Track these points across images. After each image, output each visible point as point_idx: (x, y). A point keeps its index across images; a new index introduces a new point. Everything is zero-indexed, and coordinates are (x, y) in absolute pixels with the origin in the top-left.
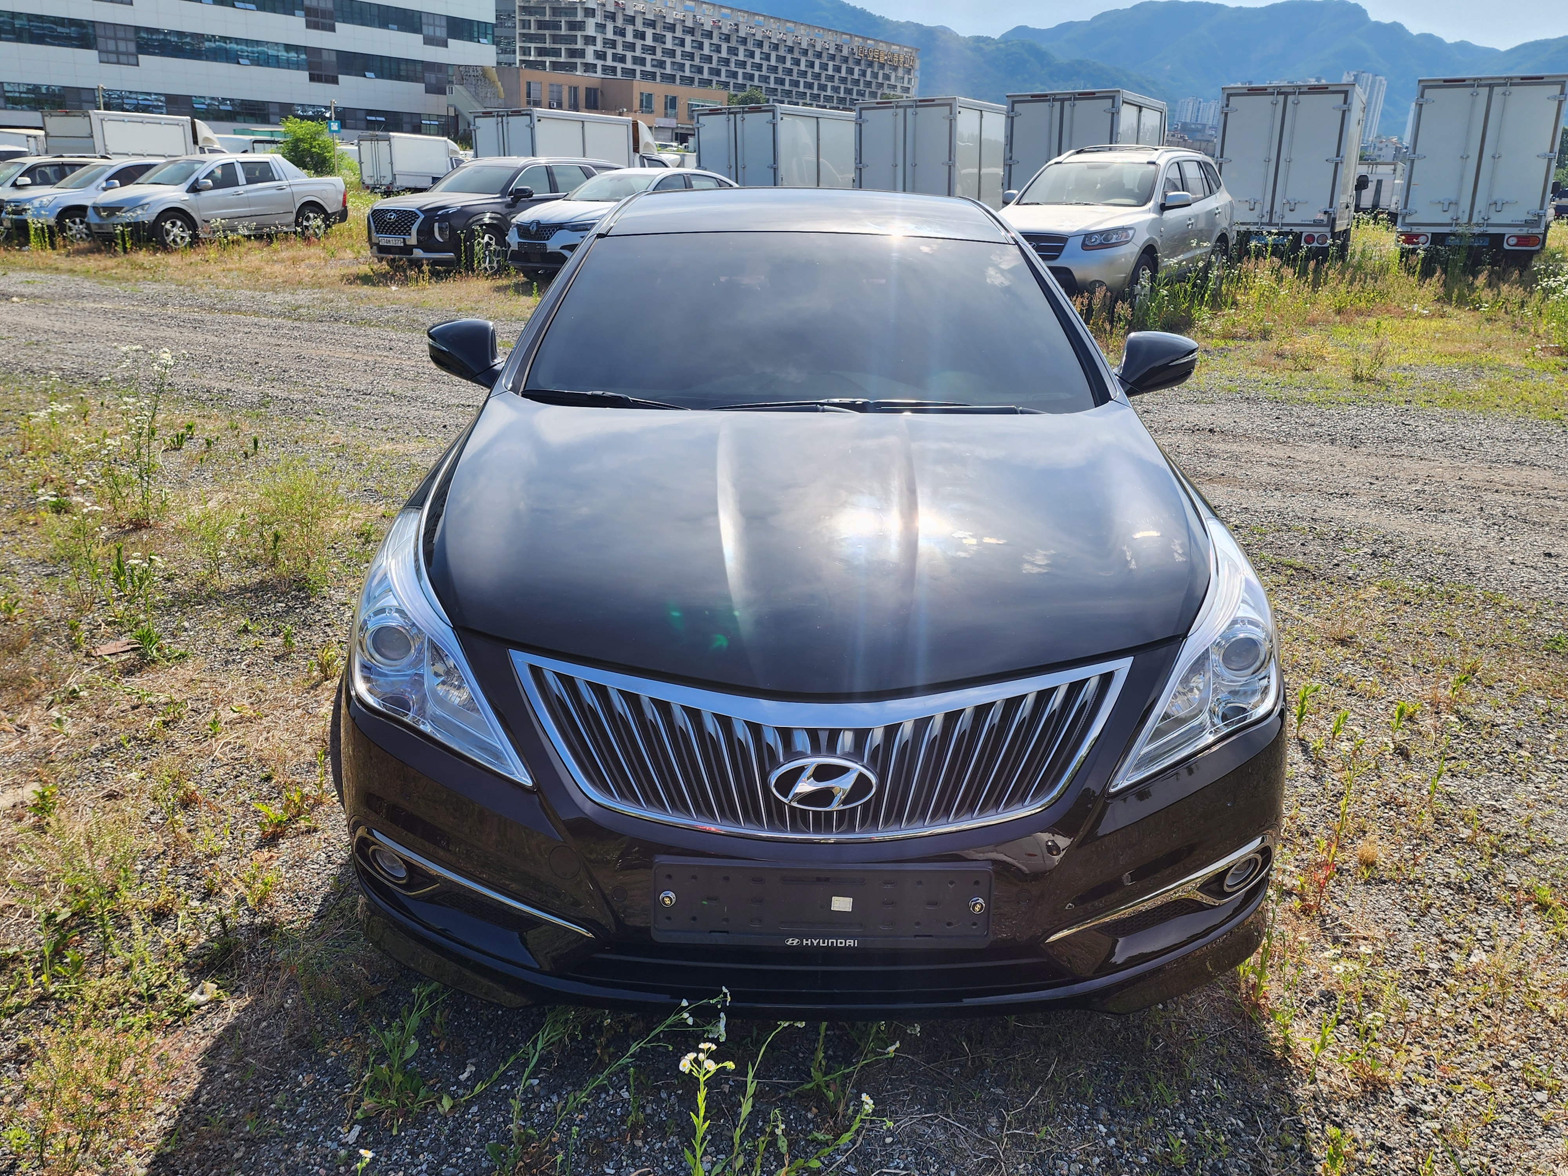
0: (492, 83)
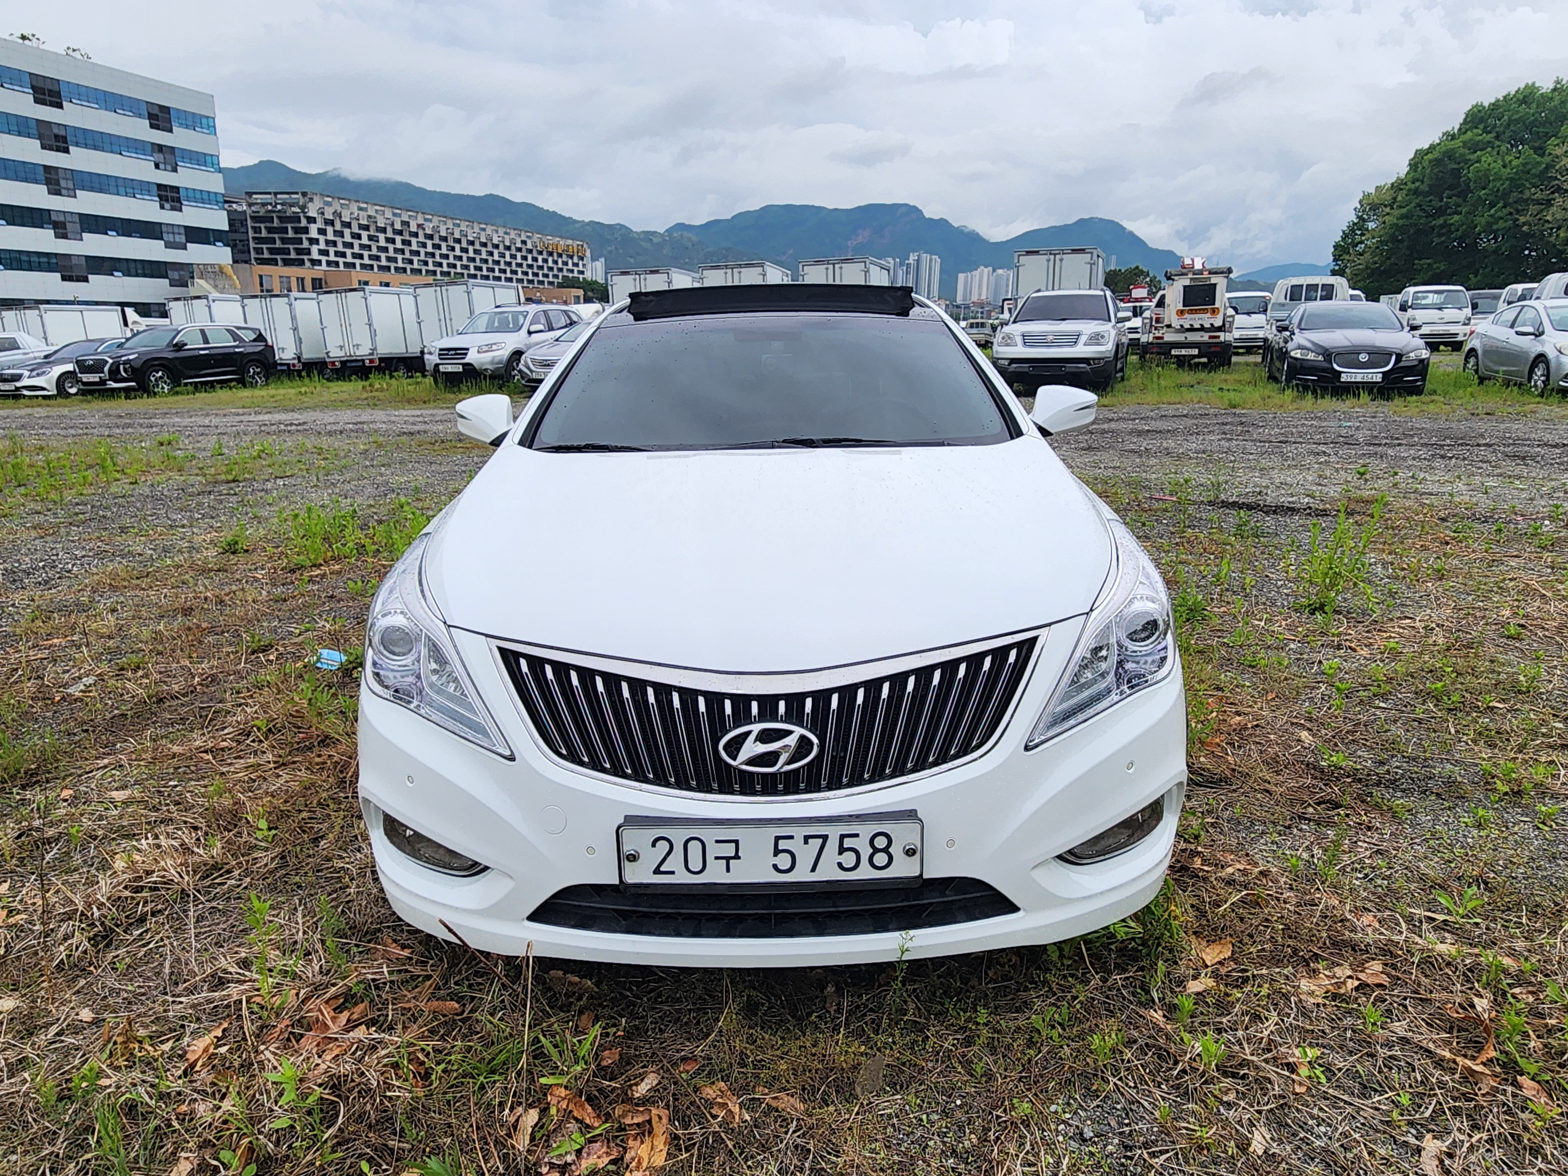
0: (229, 277)
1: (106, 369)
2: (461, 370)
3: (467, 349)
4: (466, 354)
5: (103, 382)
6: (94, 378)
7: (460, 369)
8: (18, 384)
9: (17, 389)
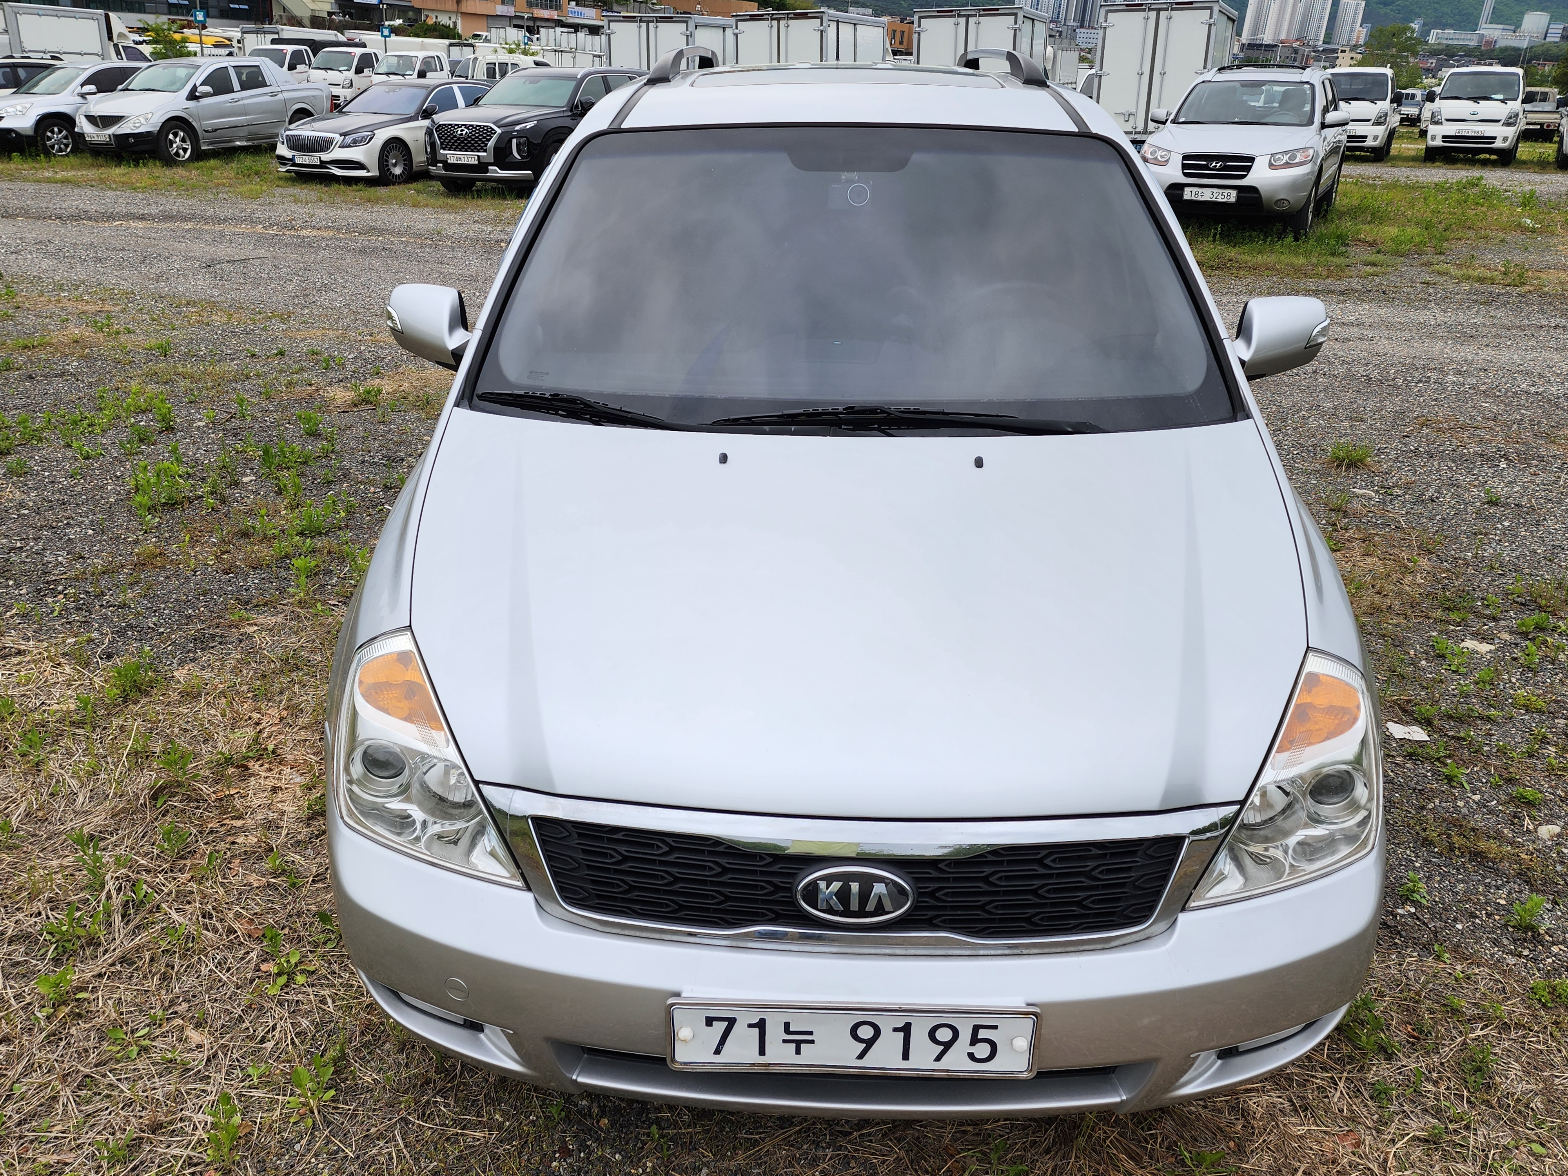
1: (491, 144)
2: (1233, 199)
3: (1252, 159)
4: (1248, 169)
5: (482, 167)
6: (469, 158)
7: (1232, 196)
8: (325, 157)
9: (323, 164)
